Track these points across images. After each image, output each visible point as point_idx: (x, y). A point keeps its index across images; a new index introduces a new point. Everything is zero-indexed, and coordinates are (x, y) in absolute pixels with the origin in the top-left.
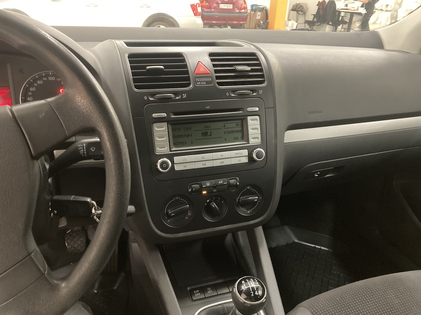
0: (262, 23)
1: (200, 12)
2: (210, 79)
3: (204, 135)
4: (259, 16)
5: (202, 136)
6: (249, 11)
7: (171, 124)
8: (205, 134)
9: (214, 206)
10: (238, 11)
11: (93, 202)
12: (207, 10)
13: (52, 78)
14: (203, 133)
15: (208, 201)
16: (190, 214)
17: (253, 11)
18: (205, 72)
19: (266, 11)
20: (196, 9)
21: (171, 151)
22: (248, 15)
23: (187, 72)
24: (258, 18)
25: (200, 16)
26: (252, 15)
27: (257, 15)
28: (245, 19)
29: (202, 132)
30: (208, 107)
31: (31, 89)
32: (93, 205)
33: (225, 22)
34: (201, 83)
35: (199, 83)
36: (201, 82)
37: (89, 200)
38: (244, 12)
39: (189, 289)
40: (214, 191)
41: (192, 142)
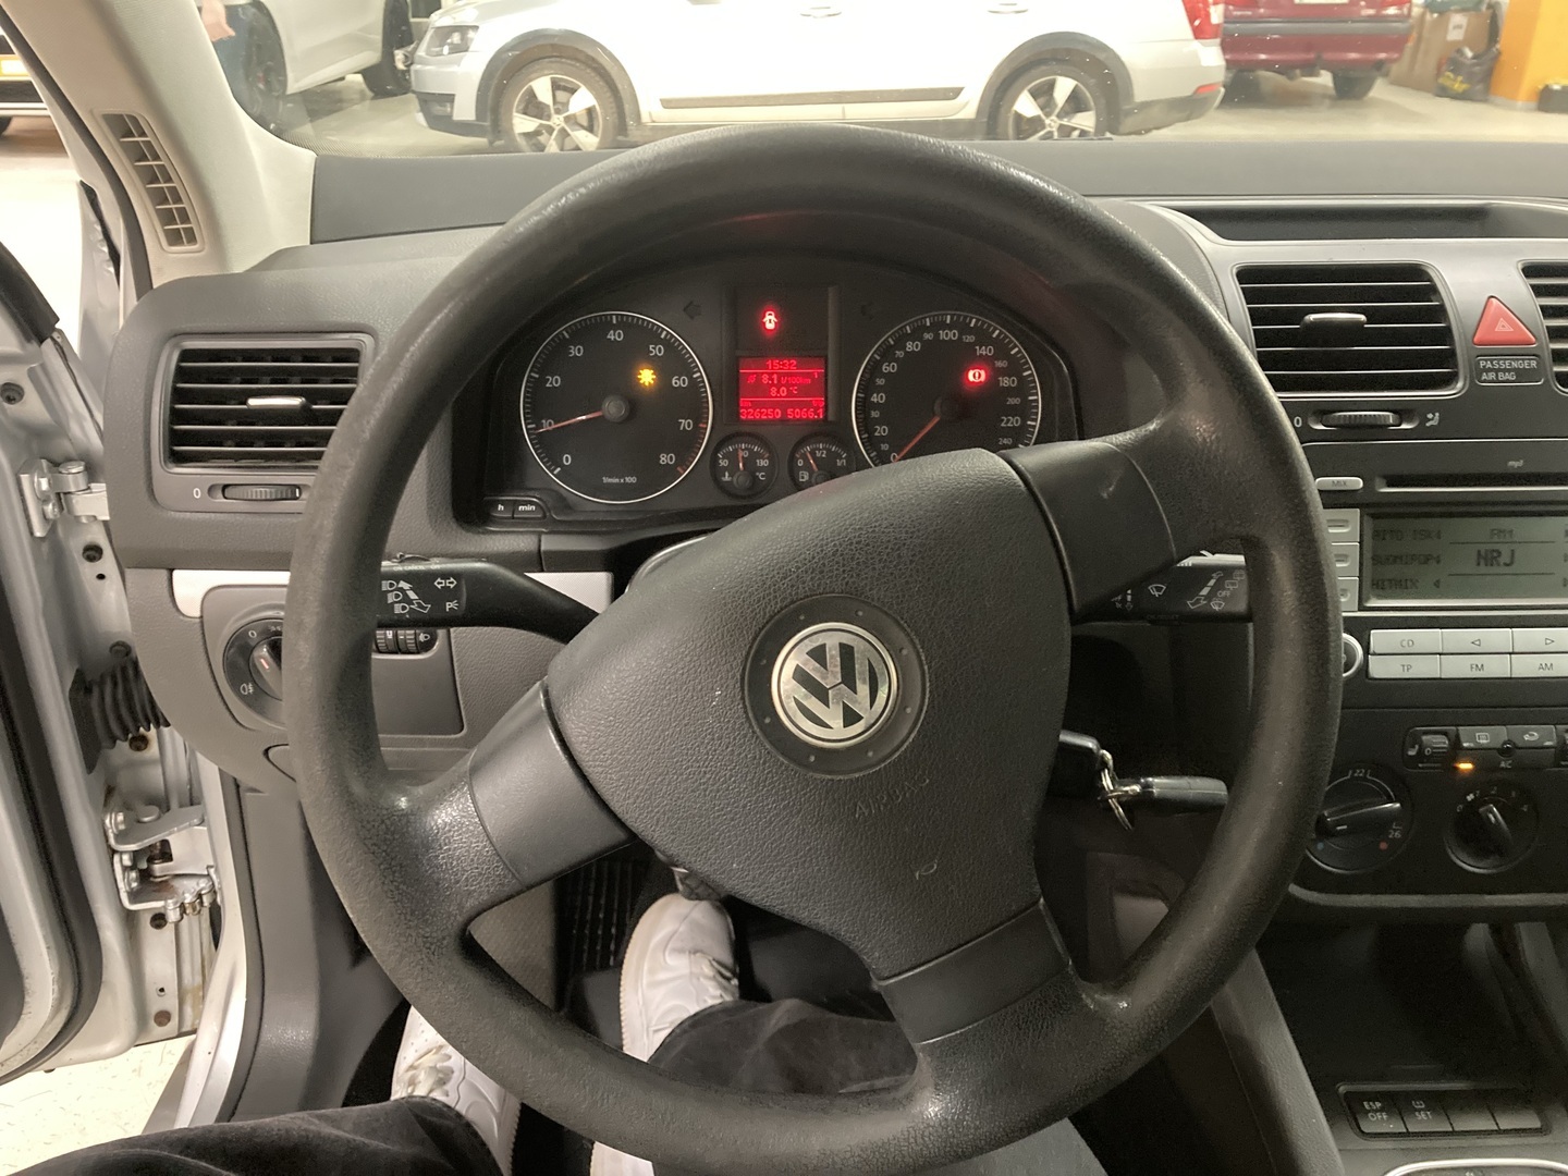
0: (1469, 54)
1: (1218, 25)
2: (1534, 364)
3: (1485, 559)
4: (1460, 30)
5: (1479, 564)
6: (1416, 11)
7: (1374, 516)
8: (1489, 558)
9: (1493, 819)
10: (1371, 12)
11: (1105, 752)
12: (1239, 13)
13: (950, 334)
14: (1483, 553)
15: (1470, 797)
16: (1397, 835)
17: (1432, 12)
18: (1516, 337)
19: (1491, 11)
20: (1203, 13)
21: (1362, 608)
22: (1412, 27)
23: (1445, 335)
24: (1454, 35)
25: (1216, 37)
26: (1427, 25)
27: (1451, 26)
28: (1396, 43)
29: (1479, 552)
30: (1515, 464)
31: (886, 368)
32: (1104, 764)
33: (1312, 56)
34: (1497, 376)
35: (1492, 376)
36: (1497, 371)
37: (1090, 743)
38: (1396, 16)
39: (1342, 1089)
40: (1503, 765)
41: (1437, 584)
